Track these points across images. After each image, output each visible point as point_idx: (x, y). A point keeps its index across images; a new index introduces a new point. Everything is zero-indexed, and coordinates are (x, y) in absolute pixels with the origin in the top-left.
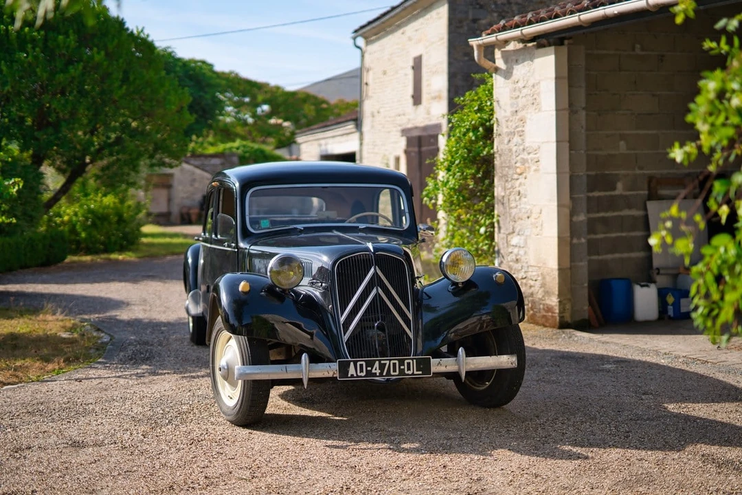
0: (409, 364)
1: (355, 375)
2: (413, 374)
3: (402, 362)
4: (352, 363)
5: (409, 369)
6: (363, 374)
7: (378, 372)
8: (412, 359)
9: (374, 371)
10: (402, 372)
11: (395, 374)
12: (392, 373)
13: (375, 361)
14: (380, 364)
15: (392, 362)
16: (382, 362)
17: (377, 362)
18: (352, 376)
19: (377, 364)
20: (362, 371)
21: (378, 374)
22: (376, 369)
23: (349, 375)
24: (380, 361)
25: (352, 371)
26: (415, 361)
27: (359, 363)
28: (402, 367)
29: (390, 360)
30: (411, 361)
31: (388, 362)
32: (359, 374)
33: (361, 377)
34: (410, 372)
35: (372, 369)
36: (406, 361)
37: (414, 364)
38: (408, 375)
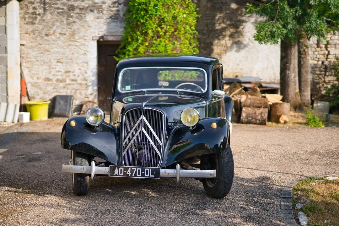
0: (147, 171)
1: (118, 175)
2: (149, 177)
3: (143, 170)
4: (117, 168)
5: (147, 174)
6: (122, 174)
7: (130, 174)
8: (149, 169)
9: (128, 173)
10: (143, 175)
11: (139, 176)
12: (137, 175)
13: (129, 168)
14: (131, 169)
15: (138, 169)
16: (132, 169)
17: (130, 169)
18: (116, 175)
19: (129, 170)
20: (121, 173)
21: (130, 175)
22: (129, 172)
23: (115, 175)
24: (131, 168)
25: (116, 172)
26: (151, 169)
27: (120, 168)
28: (143, 172)
29: (137, 168)
30: (148, 169)
31: (135, 169)
32: (120, 174)
33: (121, 176)
34: (148, 176)
35: (127, 172)
36: (146, 169)
37: (150, 171)
38: (146, 177)
